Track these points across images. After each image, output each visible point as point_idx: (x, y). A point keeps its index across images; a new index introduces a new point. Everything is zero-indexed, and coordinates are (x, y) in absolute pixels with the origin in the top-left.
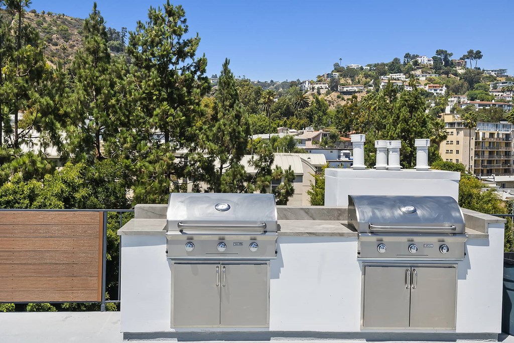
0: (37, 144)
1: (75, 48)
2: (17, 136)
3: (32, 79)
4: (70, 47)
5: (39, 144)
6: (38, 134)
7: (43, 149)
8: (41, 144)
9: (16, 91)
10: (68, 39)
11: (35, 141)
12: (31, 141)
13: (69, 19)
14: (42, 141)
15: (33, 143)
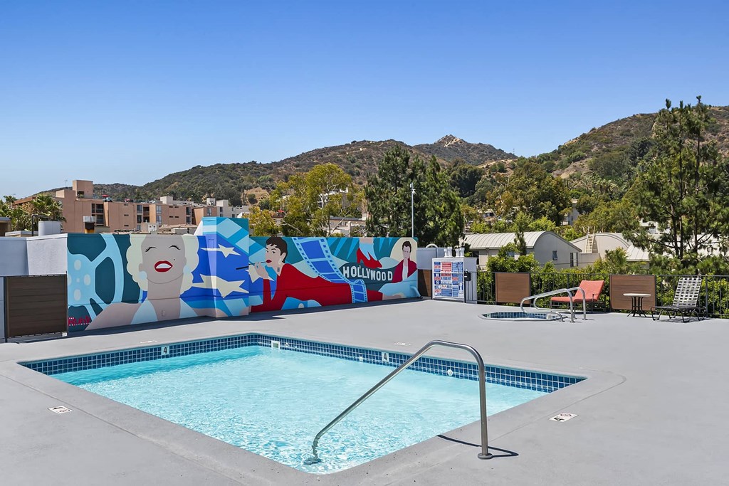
0: (716, 249)
1: (725, 140)
2: (697, 242)
3: (710, 192)
4: (719, 140)
5: (718, 248)
6: (715, 240)
7: (723, 253)
8: (720, 249)
9: (697, 204)
10: (717, 132)
11: (715, 246)
12: (711, 246)
13: (717, 109)
14: (721, 246)
15: (712, 248)
